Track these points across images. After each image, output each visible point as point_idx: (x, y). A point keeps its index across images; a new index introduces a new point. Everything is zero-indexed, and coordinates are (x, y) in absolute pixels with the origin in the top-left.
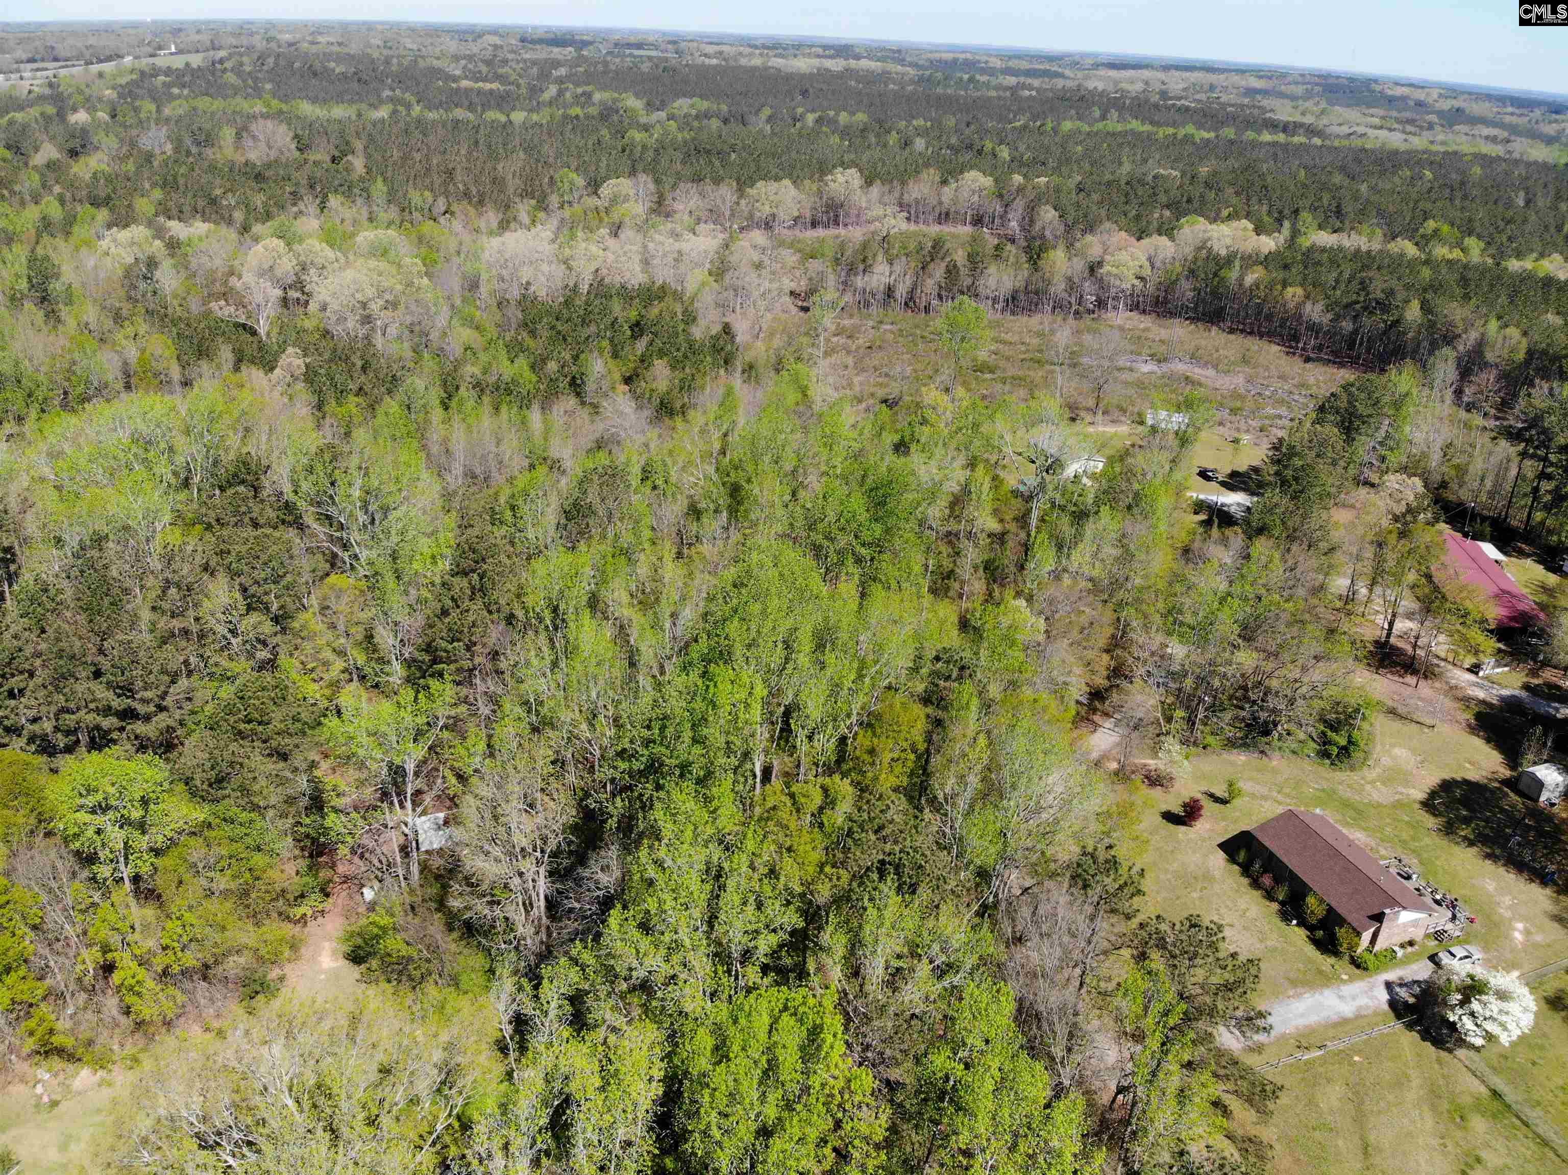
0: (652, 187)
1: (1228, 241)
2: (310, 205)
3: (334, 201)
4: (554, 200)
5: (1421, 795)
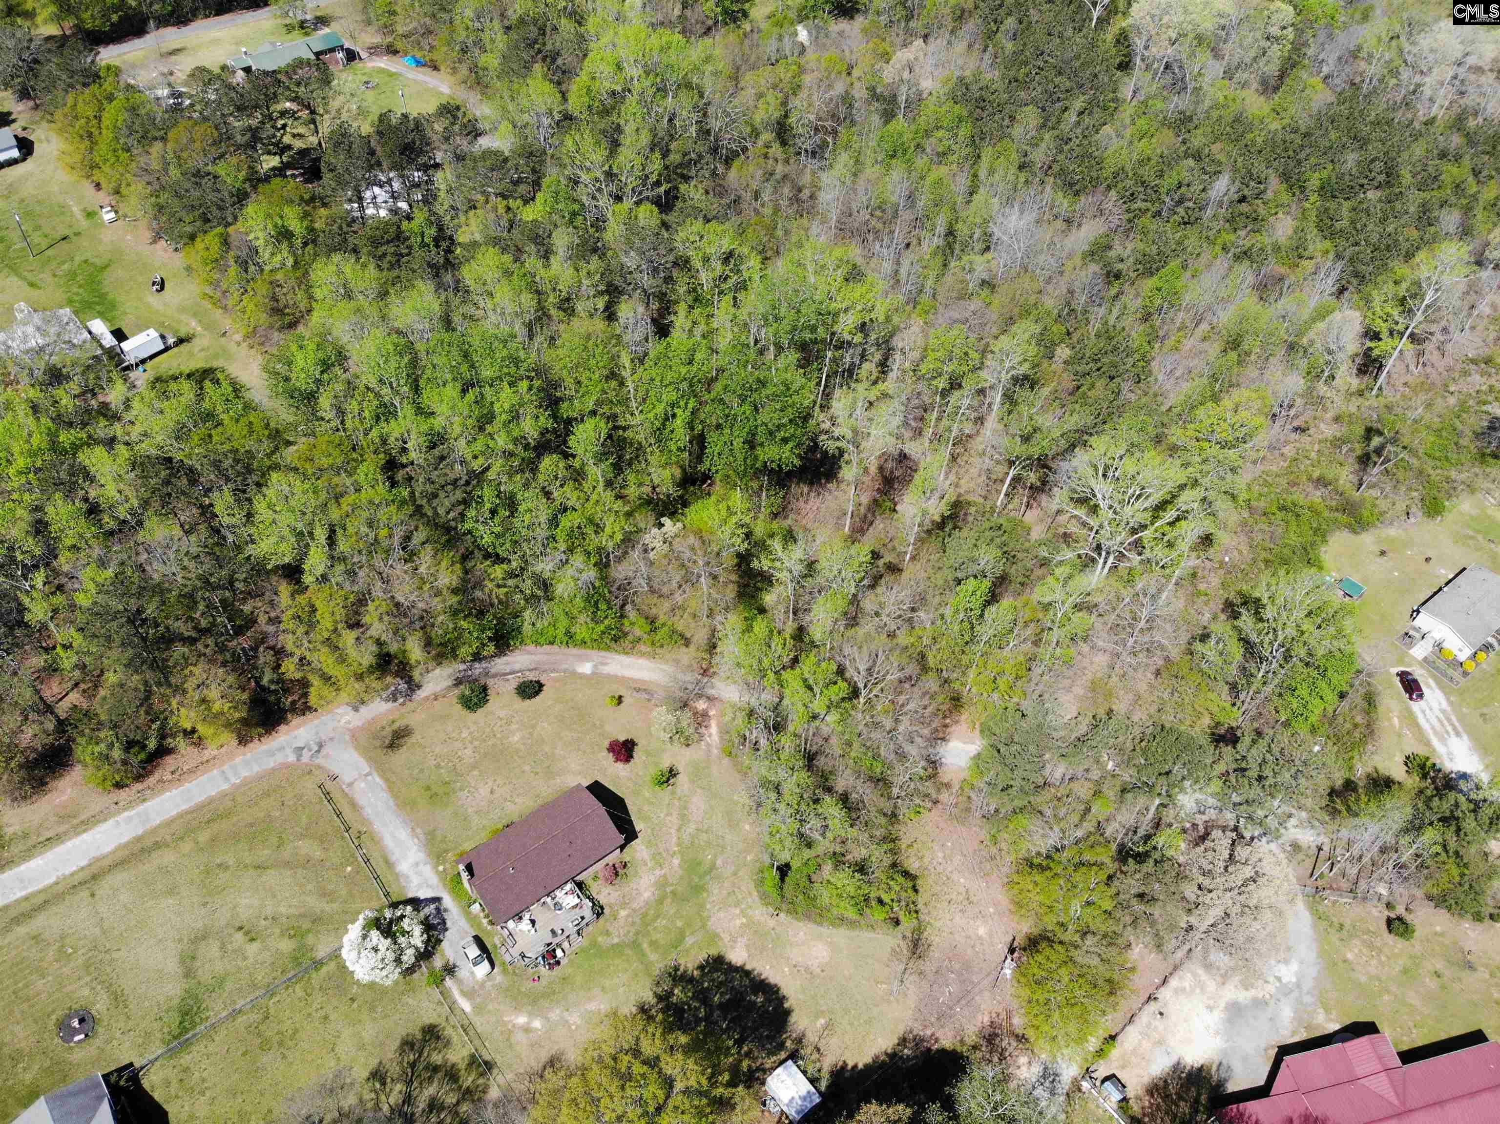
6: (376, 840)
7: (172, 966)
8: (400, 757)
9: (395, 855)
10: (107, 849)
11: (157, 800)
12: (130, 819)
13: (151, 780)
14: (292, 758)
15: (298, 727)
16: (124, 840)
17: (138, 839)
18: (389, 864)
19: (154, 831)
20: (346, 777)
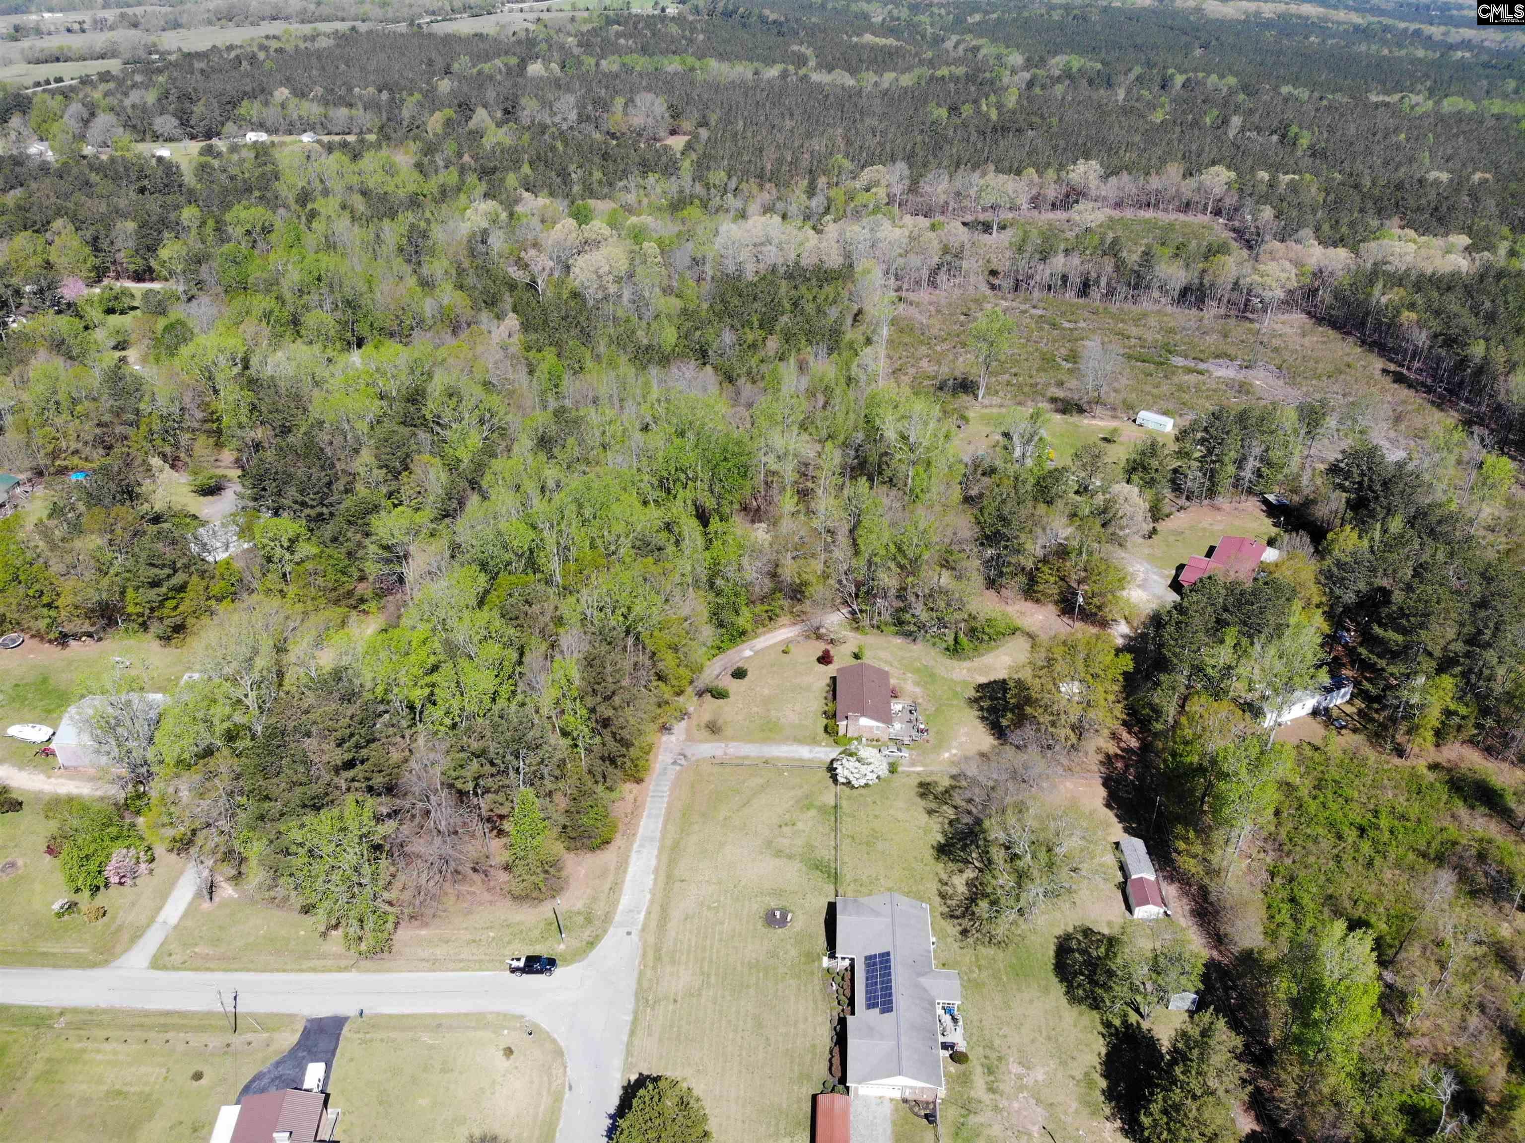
0: (907, 172)
1: (1409, 259)
2: (634, 180)
3: (652, 178)
4: (822, 181)
5: (983, 680)
6: (778, 759)
7: (778, 862)
8: (728, 731)
9: (797, 756)
10: (654, 862)
11: (641, 830)
12: (641, 846)
13: (621, 827)
14: (678, 768)
15: (656, 756)
16: (656, 852)
17: (661, 849)
18: (801, 760)
19: (663, 838)
20: (719, 753)
